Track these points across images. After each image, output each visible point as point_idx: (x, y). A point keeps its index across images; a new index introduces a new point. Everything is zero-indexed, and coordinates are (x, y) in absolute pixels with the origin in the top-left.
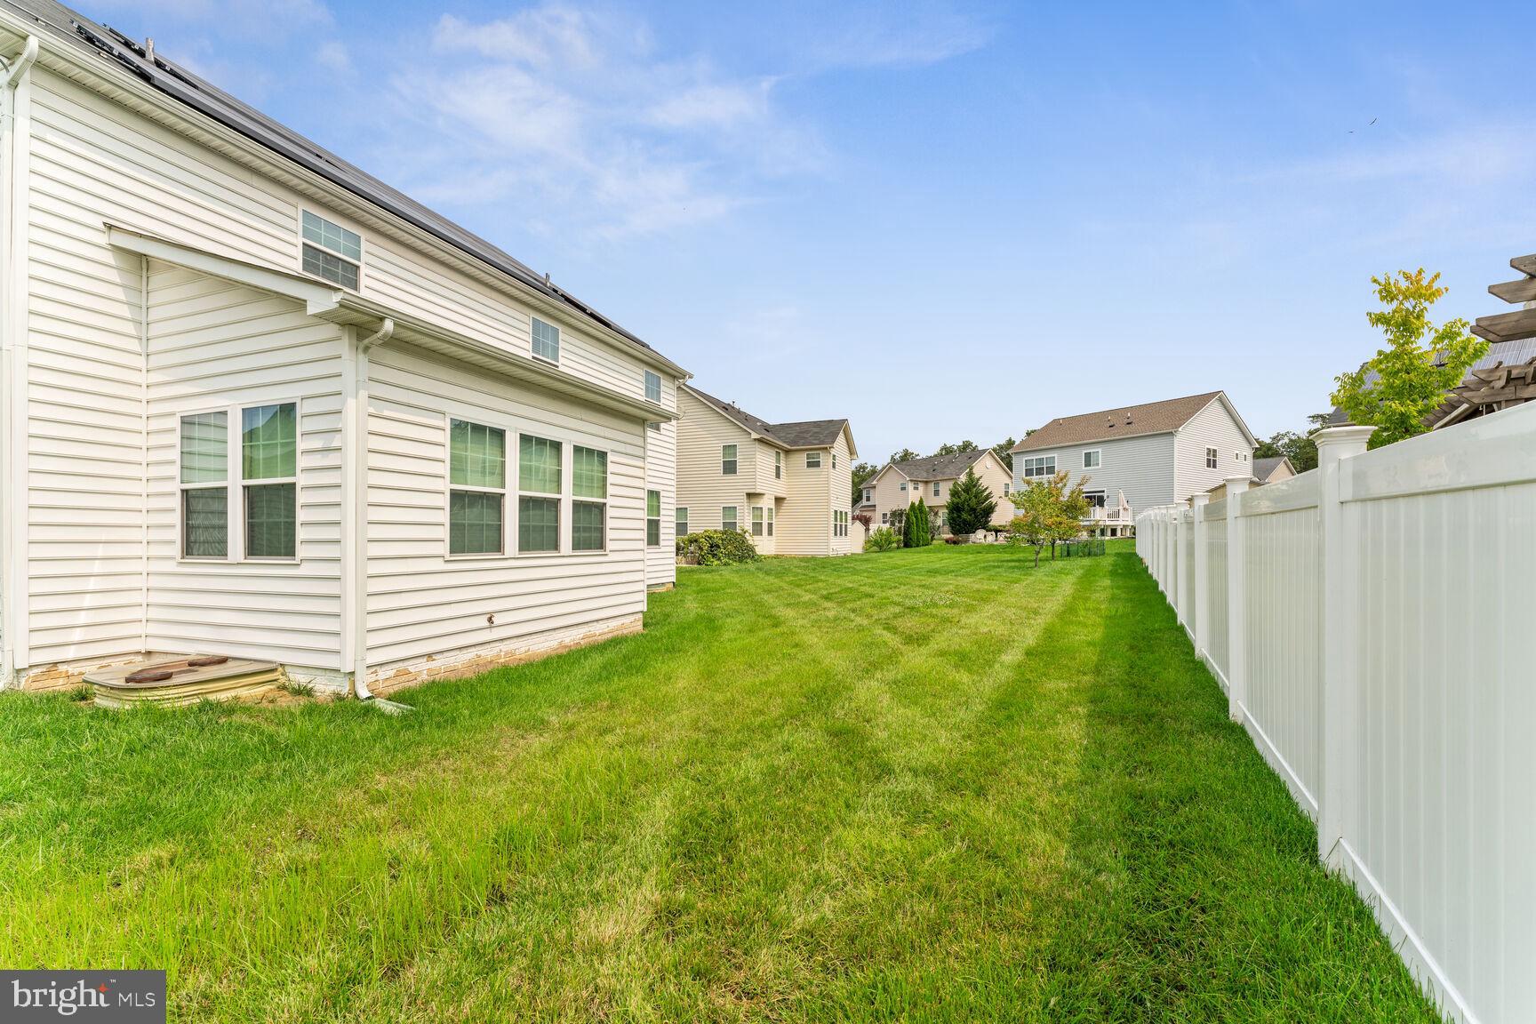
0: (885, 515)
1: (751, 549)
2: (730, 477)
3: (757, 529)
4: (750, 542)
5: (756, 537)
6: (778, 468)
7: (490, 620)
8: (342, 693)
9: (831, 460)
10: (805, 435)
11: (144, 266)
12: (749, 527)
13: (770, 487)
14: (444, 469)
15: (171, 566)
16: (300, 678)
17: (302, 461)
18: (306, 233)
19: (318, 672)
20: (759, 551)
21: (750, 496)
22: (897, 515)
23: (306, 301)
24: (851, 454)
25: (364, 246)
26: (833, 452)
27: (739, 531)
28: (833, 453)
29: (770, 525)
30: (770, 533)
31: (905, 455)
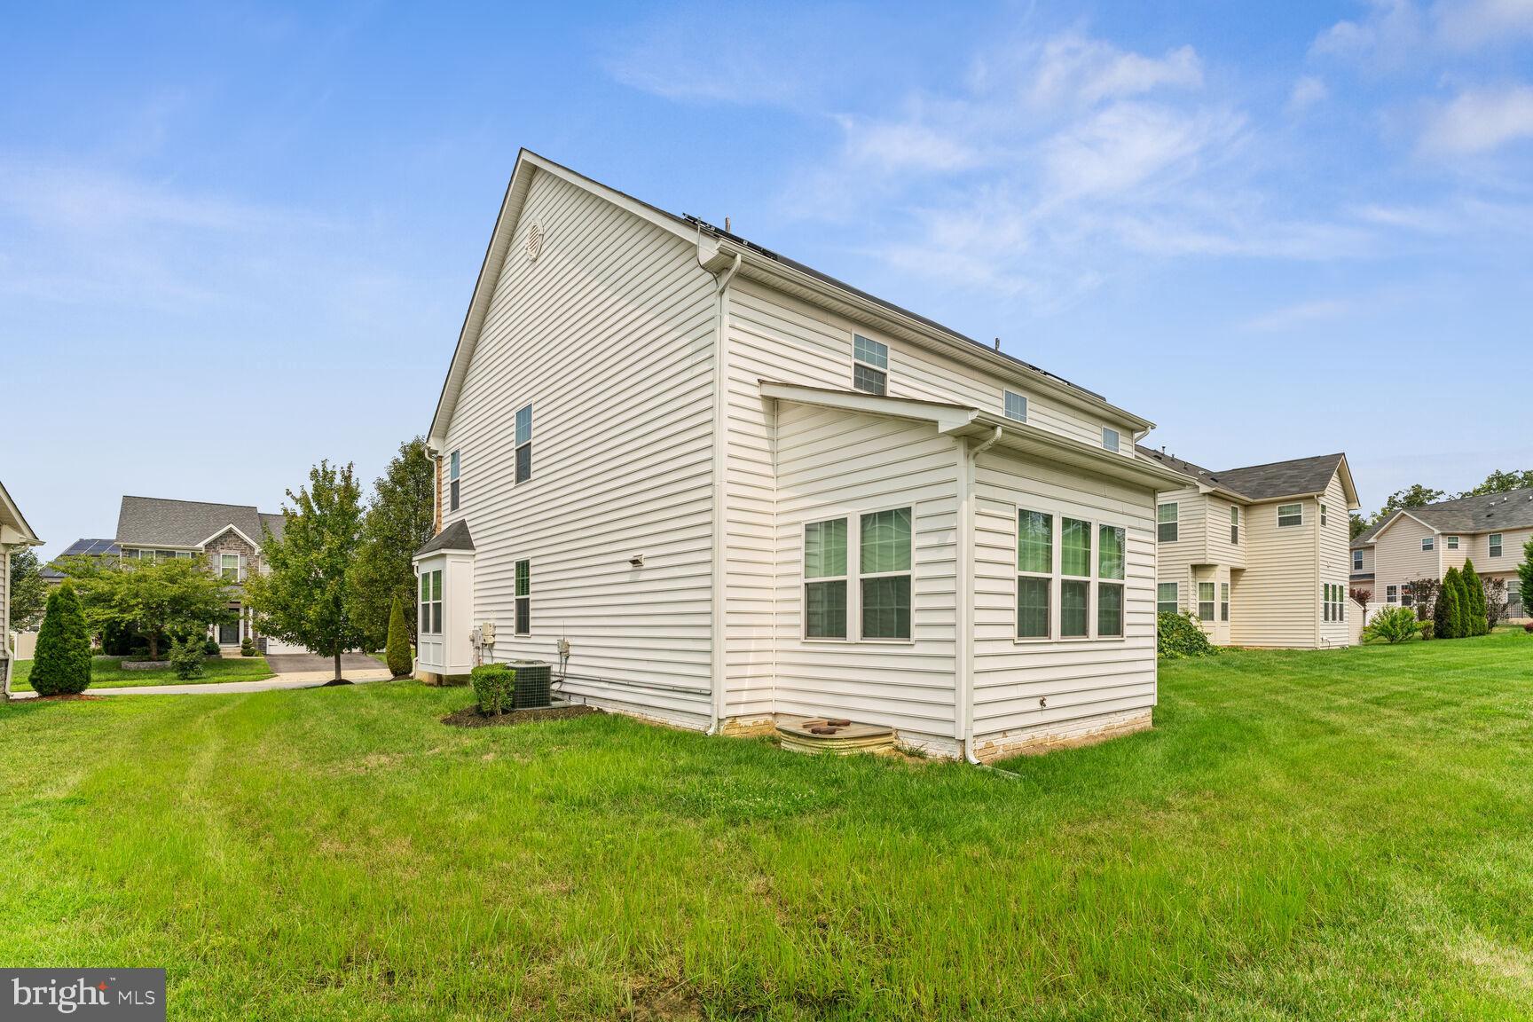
0: (1391, 589)
1: (1202, 638)
2: (1168, 545)
3: (1206, 611)
4: (1199, 629)
5: (1204, 623)
6: (1235, 530)
7: (1042, 703)
8: (954, 757)
9: (1319, 513)
10: (1275, 482)
11: (776, 407)
12: (1194, 609)
13: (1224, 556)
14: (1013, 557)
15: (797, 646)
16: (911, 742)
17: (916, 557)
18: (858, 354)
19: (930, 738)
20: (1212, 641)
21: (1197, 568)
22: (1418, 589)
23: (937, 422)
24: (1348, 502)
25: (891, 354)
26: (1322, 501)
27: (1180, 613)
28: (1321, 503)
29: (1225, 606)
30: (1225, 617)
31: (1416, 494)
